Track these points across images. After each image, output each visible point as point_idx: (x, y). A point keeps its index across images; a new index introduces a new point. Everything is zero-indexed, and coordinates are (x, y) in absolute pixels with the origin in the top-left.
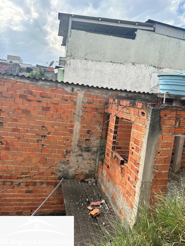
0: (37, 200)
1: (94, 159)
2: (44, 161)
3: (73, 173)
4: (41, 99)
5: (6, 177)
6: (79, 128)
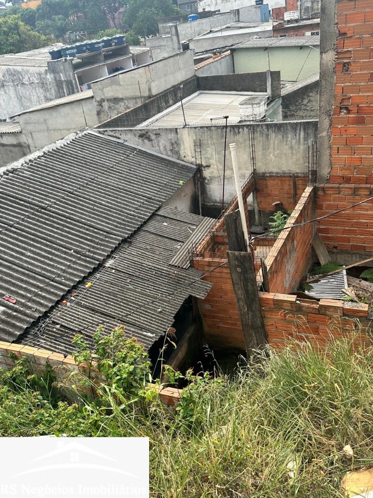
5: (359, 181)
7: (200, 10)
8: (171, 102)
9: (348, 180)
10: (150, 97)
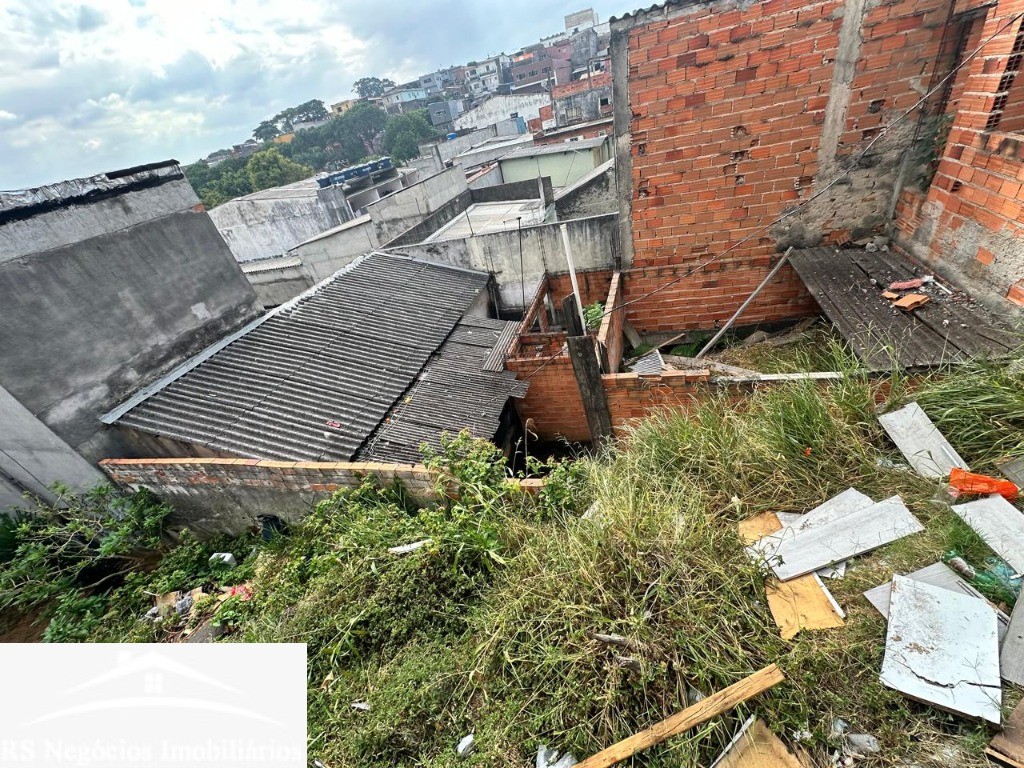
2: (742, 215)
3: (819, 232)
4: (734, 49)
5: (662, 262)
6: (845, 101)
7: (457, 128)
8: (449, 217)
9: (651, 263)
10: (428, 214)
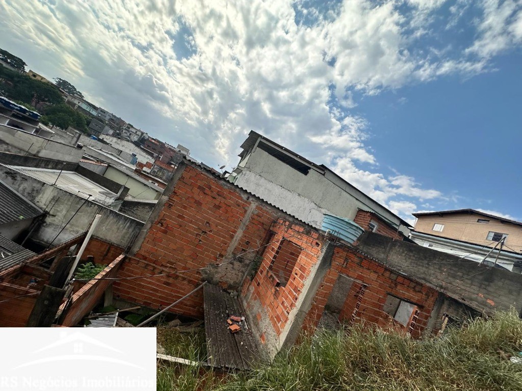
0: (171, 295)
1: (242, 272)
2: (194, 257)
3: (218, 279)
4: (217, 197)
5: (150, 261)
6: (240, 236)
9: (145, 258)
10: (34, 155)
